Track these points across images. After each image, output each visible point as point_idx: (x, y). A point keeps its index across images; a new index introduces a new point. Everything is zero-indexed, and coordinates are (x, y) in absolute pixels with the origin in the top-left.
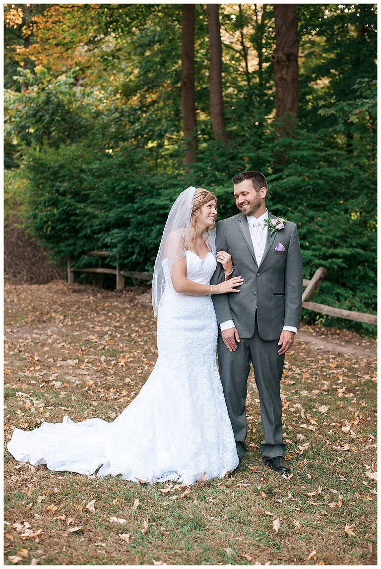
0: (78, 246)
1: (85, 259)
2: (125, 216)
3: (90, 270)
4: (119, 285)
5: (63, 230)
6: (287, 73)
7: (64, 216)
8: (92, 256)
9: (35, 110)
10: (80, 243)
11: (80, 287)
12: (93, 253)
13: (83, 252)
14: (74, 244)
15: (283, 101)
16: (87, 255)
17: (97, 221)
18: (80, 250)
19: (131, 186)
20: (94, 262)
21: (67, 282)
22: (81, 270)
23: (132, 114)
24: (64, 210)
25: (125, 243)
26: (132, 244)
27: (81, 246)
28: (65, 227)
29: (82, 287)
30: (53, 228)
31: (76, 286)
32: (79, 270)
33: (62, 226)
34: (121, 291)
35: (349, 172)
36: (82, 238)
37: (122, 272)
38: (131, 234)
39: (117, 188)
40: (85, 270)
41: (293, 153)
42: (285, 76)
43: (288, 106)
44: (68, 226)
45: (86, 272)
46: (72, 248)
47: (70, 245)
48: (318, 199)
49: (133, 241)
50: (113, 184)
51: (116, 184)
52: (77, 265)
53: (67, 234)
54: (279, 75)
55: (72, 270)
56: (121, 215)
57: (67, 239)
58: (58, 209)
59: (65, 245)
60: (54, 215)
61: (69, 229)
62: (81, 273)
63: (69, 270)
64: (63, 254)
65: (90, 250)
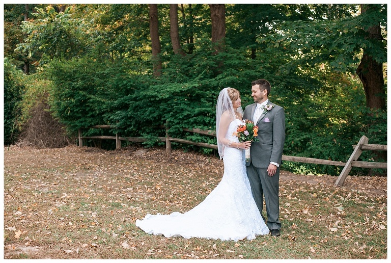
0: (88, 122)
1: (92, 130)
2: (126, 102)
3: (96, 137)
4: (118, 146)
5: (77, 112)
6: (218, 12)
7: (78, 104)
8: (97, 128)
9: (46, 34)
10: (89, 120)
11: (89, 148)
12: (97, 126)
13: (91, 126)
14: (85, 121)
15: (216, 29)
16: (93, 128)
17: (104, 106)
18: (89, 125)
19: (129, 84)
20: (98, 132)
21: (78, 145)
22: (90, 137)
23: (109, 36)
24: (79, 100)
25: (126, 119)
26: (130, 120)
27: (89, 122)
28: (79, 110)
29: (91, 148)
30: (71, 111)
31: (86, 148)
32: (87, 138)
33: (77, 110)
34: (119, 150)
35: (261, 72)
36: (90, 117)
37: (119, 138)
38: (130, 113)
39: (120, 85)
40: (92, 137)
41: (228, 62)
42: (217, 14)
43: (220, 33)
44: (81, 109)
45: (91, 139)
46: (83, 124)
47: (82, 122)
48: (244, 89)
49: (131, 117)
50: (117, 82)
51: (119, 83)
52: (86, 134)
53: (80, 115)
54: (214, 14)
55: (81, 138)
56: (123, 101)
57: (80, 118)
58: (74, 99)
59: (78, 122)
60: (72, 103)
61: (81, 112)
62: (88, 139)
63: (79, 138)
64: (77, 128)
65: (95, 125)
